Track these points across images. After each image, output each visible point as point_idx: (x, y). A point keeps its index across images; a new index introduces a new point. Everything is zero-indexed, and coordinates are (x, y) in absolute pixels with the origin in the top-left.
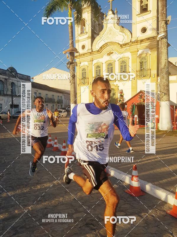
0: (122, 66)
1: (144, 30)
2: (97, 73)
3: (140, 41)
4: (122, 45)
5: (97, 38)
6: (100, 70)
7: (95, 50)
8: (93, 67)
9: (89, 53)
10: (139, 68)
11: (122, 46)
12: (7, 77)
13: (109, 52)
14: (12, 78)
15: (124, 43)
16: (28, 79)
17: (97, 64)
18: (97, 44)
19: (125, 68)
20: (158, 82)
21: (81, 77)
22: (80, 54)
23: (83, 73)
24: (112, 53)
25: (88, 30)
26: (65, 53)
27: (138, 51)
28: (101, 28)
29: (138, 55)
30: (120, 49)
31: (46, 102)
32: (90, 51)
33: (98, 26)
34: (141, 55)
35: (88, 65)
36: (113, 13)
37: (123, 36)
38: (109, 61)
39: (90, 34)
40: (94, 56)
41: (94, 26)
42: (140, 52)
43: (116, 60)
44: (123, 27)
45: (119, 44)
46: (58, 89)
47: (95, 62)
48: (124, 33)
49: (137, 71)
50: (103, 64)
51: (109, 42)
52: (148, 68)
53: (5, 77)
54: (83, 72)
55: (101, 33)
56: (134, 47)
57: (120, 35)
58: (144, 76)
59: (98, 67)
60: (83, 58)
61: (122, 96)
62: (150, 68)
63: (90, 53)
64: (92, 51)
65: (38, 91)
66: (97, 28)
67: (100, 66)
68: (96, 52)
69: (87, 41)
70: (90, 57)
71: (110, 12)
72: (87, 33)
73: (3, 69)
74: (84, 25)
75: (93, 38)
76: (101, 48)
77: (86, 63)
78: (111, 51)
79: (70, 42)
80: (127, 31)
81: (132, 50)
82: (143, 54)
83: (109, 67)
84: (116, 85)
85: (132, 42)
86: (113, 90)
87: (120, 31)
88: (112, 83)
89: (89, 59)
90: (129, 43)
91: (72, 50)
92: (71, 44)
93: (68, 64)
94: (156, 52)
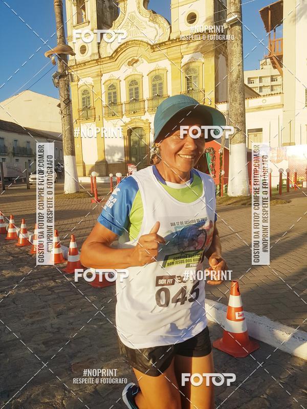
0: (154, 86)
1: (192, 18)
2: (110, 98)
4: (155, 47)
6: (115, 93)
7: (105, 56)
8: (103, 87)
9: (94, 60)
10: (184, 89)
11: (154, 49)
13: (131, 59)
15: (157, 42)
17: (109, 82)
19: (159, 89)
21: (81, 107)
22: (77, 63)
23: (83, 99)
24: (137, 61)
25: (92, 17)
26: (48, 56)
27: (182, 57)
28: (115, 13)
29: (182, 65)
30: (151, 54)
31: (14, 155)
32: (97, 57)
33: (108, 9)
34: (187, 64)
35: (93, 84)
37: (156, 29)
38: (131, 75)
39: (94, 25)
40: (104, 66)
41: (102, 10)
42: (186, 59)
43: (145, 75)
44: (154, 12)
45: (148, 44)
46: (37, 130)
47: (105, 77)
48: (157, 23)
50: (120, 81)
51: (131, 40)
52: (201, 87)
54: (84, 96)
55: (116, 23)
56: (175, 50)
57: (151, 27)
59: (112, 87)
60: (83, 71)
62: (204, 87)
63: (96, 60)
64: (100, 57)
66: (108, 15)
67: (115, 85)
68: (107, 59)
70: (96, 69)
72: (89, 22)
74: (84, 8)
76: (116, 51)
77: (90, 80)
78: (135, 58)
79: (58, 34)
80: (161, 20)
81: (172, 56)
82: (191, 62)
83: (132, 87)
84: (145, 120)
85: (172, 40)
86: (140, 131)
87: (150, 20)
88: (137, 116)
89: (93, 71)
90: (166, 42)
91: (63, 50)
92: (60, 38)
93: (55, 77)
94: (213, 60)
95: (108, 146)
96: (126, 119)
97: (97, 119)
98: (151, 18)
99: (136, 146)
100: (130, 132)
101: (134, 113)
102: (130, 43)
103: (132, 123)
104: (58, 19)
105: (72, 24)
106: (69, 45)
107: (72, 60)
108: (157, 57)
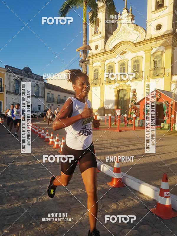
0: (134, 66)
1: (159, 27)
3: (154, 39)
4: (136, 44)
5: (111, 38)
6: (112, 70)
7: (108, 50)
8: (106, 67)
10: (152, 67)
11: (135, 45)
12: (22, 77)
13: (122, 51)
14: (27, 78)
15: (137, 41)
16: (42, 80)
17: (109, 64)
18: (111, 43)
19: (137, 67)
20: (172, 81)
21: (93, 78)
22: (93, 55)
23: (95, 74)
24: (125, 52)
25: (102, 30)
27: (152, 49)
28: (115, 27)
29: (152, 53)
30: (134, 48)
31: (58, 103)
32: (104, 51)
33: (111, 25)
34: (154, 53)
35: (100, 66)
36: (128, 12)
37: (137, 34)
38: (121, 60)
39: (103, 34)
40: (107, 56)
41: (108, 25)
42: (154, 50)
43: (130, 60)
44: (137, 25)
45: (132, 43)
46: (70, 91)
47: (107, 62)
48: (138, 31)
49: (150, 71)
50: (115, 63)
51: (123, 41)
52: (162, 66)
53: (20, 76)
54: (95, 72)
55: (115, 32)
56: (148, 46)
57: (134, 33)
58: (157, 75)
60: (96, 59)
61: (135, 95)
62: (164, 66)
63: (103, 53)
64: (105, 51)
65: (51, 92)
66: (111, 28)
67: (112, 66)
68: (109, 52)
69: (100, 41)
70: (103, 57)
71: (125, 11)
72: (101, 33)
73: (19, 69)
74: (98, 25)
75: (106, 38)
76: (114, 48)
77: (99, 64)
79: (84, 39)
80: (141, 30)
81: (146, 49)
82: (157, 52)
83: (122, 67)
84: (128, 85)
85: (146, 40)
86: (124, 91)
87: (134, 30)
88: (123, 83)
89: (101, 59)
90: (143, 41)
91: (86, 48)
92: (85, 41)
93: (80, 62)
94: (171, 50)
95: (106, 100)
96: (117, 84)
97: (101, 84)
98: (135, 29)
99: (122, 100)
100: (119, 92)
101: (122, 81)
102: (122, 43)
103: (120, 87)
104: (84, 32)
105: (92, 34)
106: (89, 45)
107: (90, 53)
108: (137, 50)
